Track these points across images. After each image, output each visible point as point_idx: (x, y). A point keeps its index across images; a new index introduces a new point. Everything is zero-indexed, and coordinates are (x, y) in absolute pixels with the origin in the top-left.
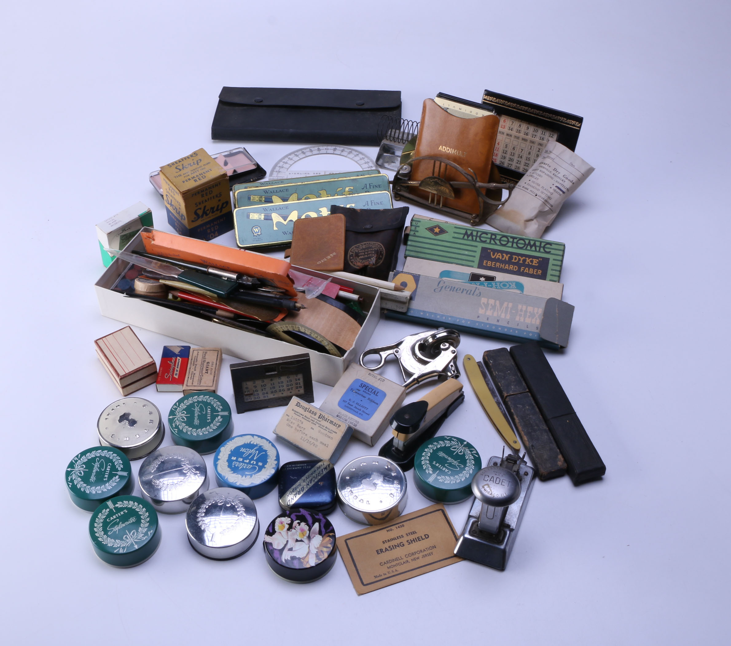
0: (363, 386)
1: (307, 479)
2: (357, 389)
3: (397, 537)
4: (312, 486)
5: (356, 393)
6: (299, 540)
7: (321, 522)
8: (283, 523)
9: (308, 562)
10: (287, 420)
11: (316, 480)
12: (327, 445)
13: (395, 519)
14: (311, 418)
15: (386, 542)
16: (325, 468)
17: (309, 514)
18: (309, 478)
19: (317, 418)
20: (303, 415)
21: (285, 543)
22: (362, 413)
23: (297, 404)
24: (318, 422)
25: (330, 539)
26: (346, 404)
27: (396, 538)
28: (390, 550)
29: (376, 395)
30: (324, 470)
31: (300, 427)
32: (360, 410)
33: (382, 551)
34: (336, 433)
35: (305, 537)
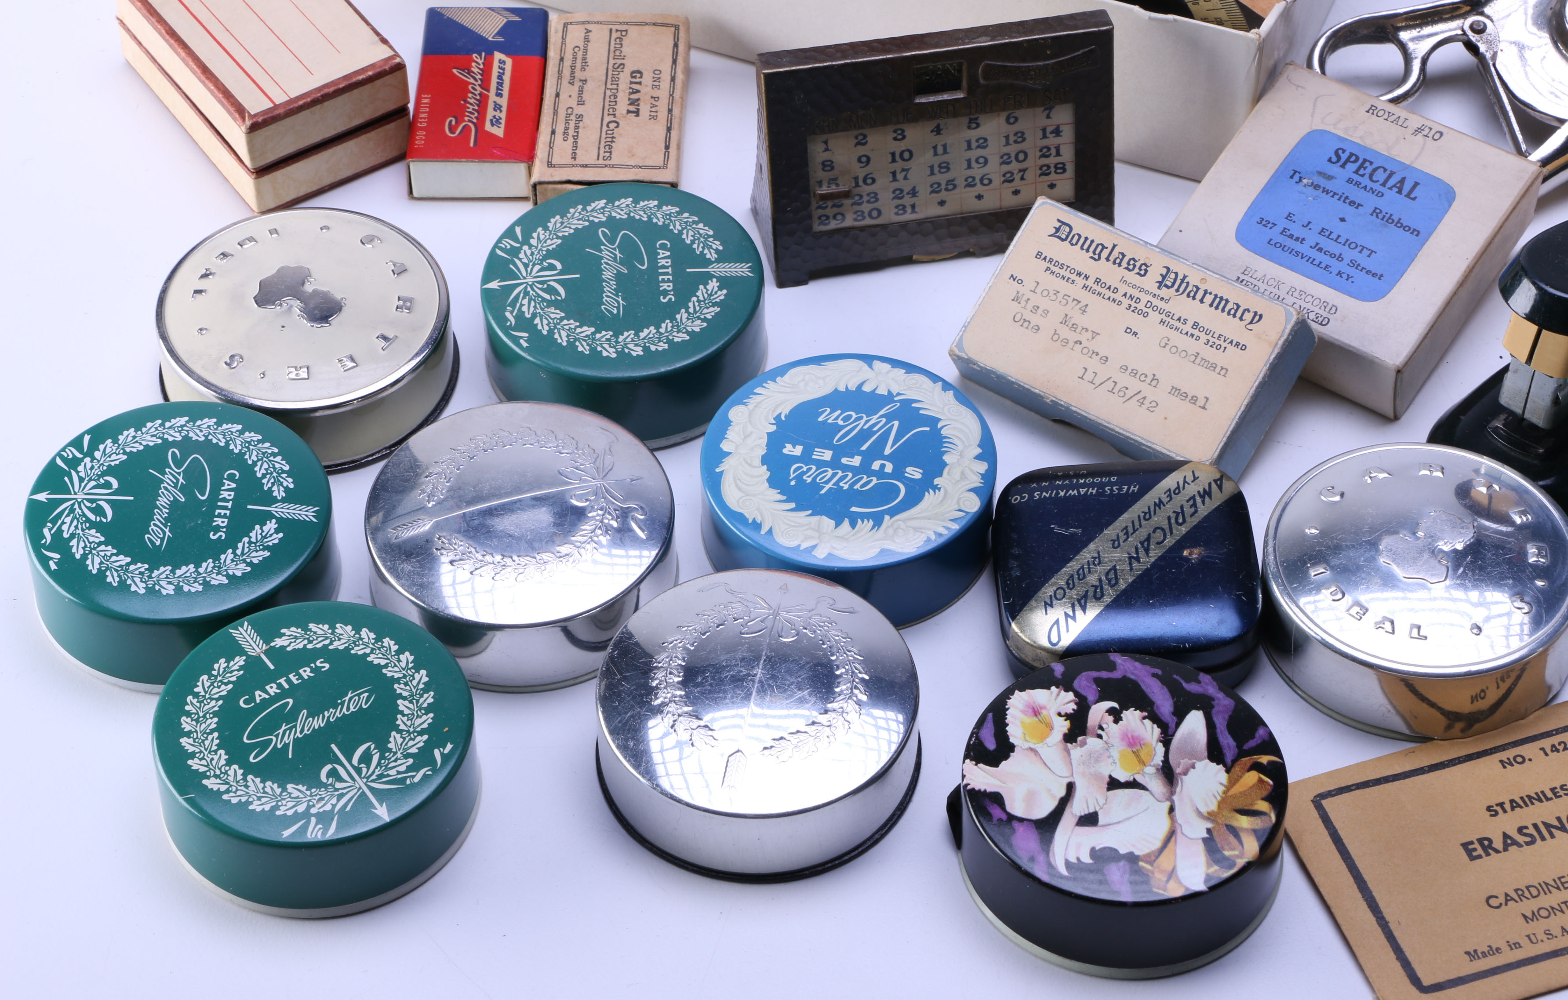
0: (1348, 160)
1: (1127, 534)
2: (1320, 173)
3: (1553, 790)
4: (1154, 565)
5: (1316, 187)
6: (1122, 780)
7: (1212, 707)
8: (1044, 712)
9: (1172, 874)
10: (1016, 299)
11: (1169, 542)
12: (1201, 402)
13: (1531, 717)
14: (1123, 289)
15: (1505, 811)
16: (1206, 494)
17: (1154, 675)
18: (1135, 531)
19: (1153, 288)
20: (1087, 277)
21: (1062, 792)
22: (1351, 271)
23: (1058, 230)
24: (1156, 302)
25: (1261, 781)
26: (1274, 234)
27: (1550, 794)
28: (1527, 844)
29: (1408, 196)
30: (1199, 500)
31: (1074, 327)
32: (1340, 258)
33: (1490, 846)
34: (1244, 348)
35: (1151, 770)
